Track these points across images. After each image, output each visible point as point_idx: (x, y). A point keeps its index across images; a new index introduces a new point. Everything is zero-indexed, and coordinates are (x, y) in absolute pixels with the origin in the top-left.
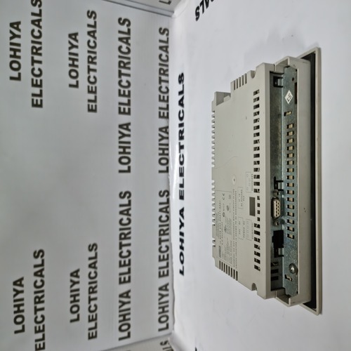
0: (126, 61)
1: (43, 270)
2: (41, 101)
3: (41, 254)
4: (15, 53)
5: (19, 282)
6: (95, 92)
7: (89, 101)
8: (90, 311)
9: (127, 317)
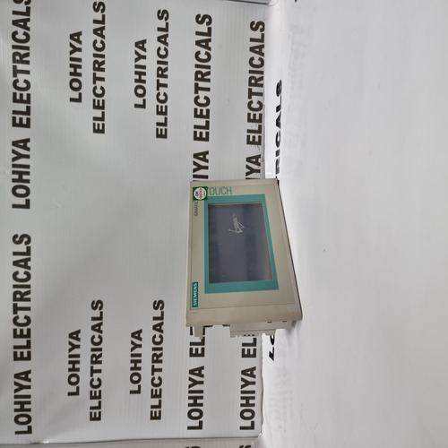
0: (204, 71)
1: (101, 324)
2: (103, 125)
3: (100, 305)
4: (75, 70)
5: (75, 335)
6: (165, 113)
7: (158, 124)
8: (153, 384)
9: (199, 401)
